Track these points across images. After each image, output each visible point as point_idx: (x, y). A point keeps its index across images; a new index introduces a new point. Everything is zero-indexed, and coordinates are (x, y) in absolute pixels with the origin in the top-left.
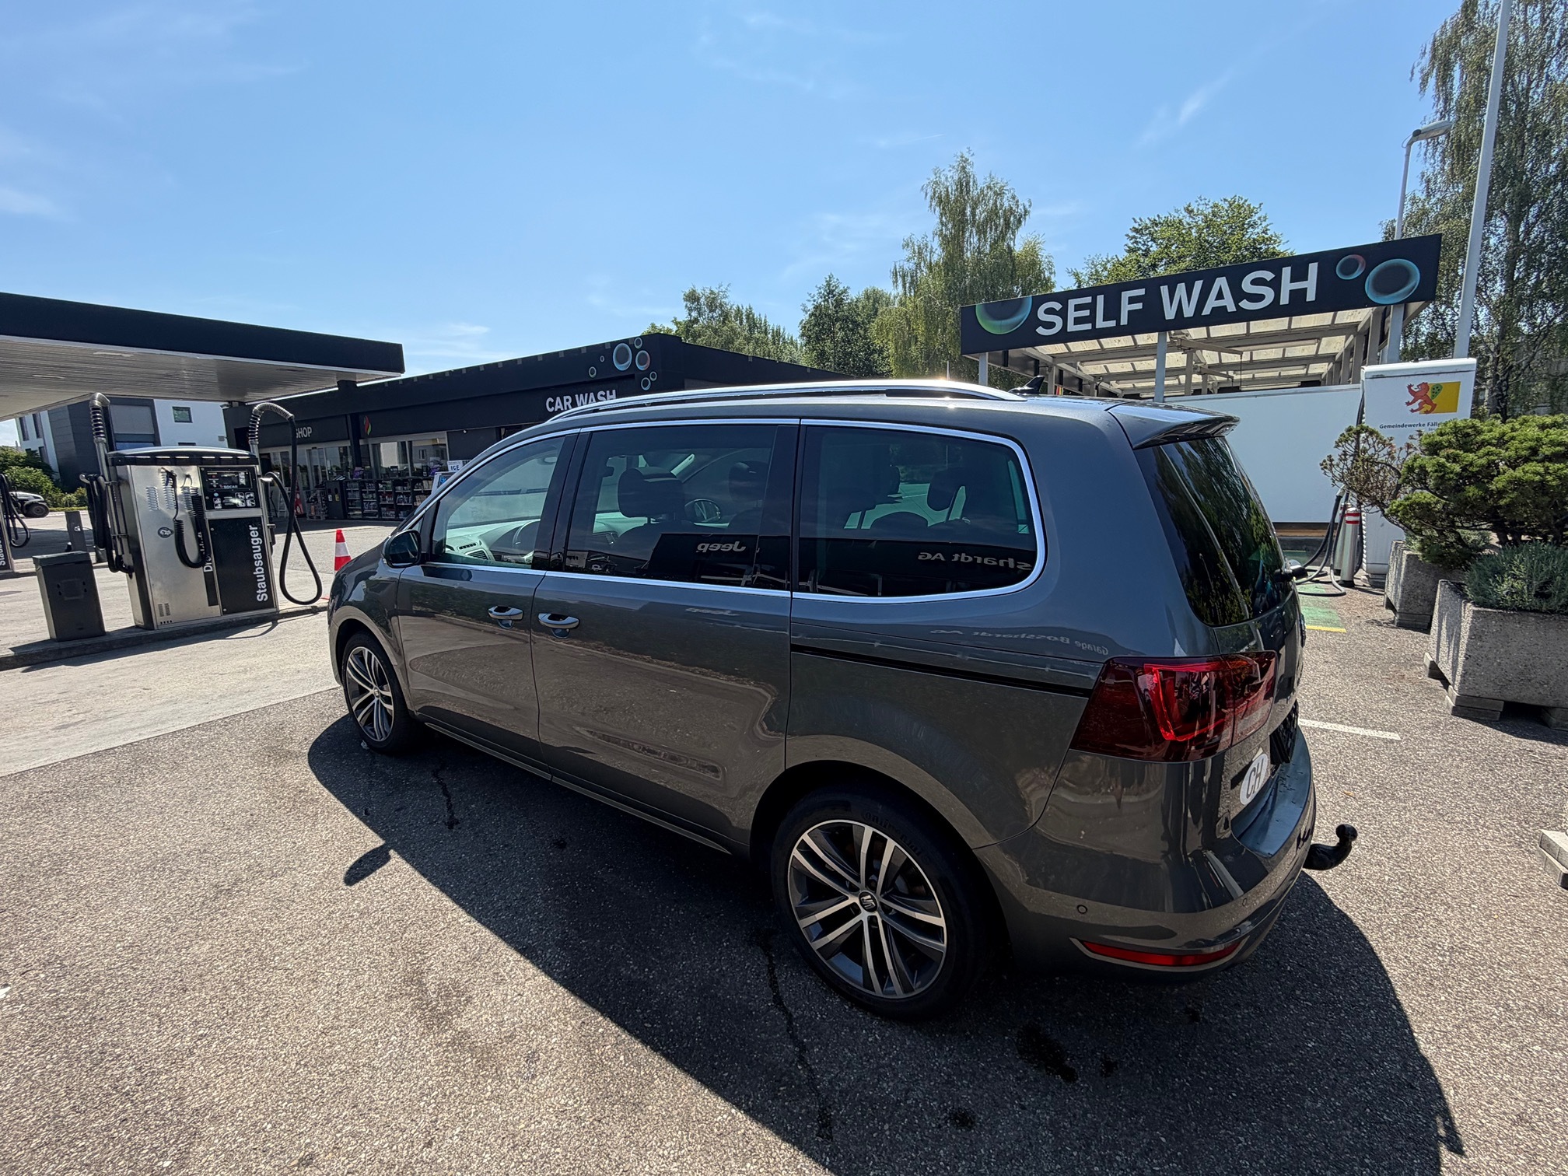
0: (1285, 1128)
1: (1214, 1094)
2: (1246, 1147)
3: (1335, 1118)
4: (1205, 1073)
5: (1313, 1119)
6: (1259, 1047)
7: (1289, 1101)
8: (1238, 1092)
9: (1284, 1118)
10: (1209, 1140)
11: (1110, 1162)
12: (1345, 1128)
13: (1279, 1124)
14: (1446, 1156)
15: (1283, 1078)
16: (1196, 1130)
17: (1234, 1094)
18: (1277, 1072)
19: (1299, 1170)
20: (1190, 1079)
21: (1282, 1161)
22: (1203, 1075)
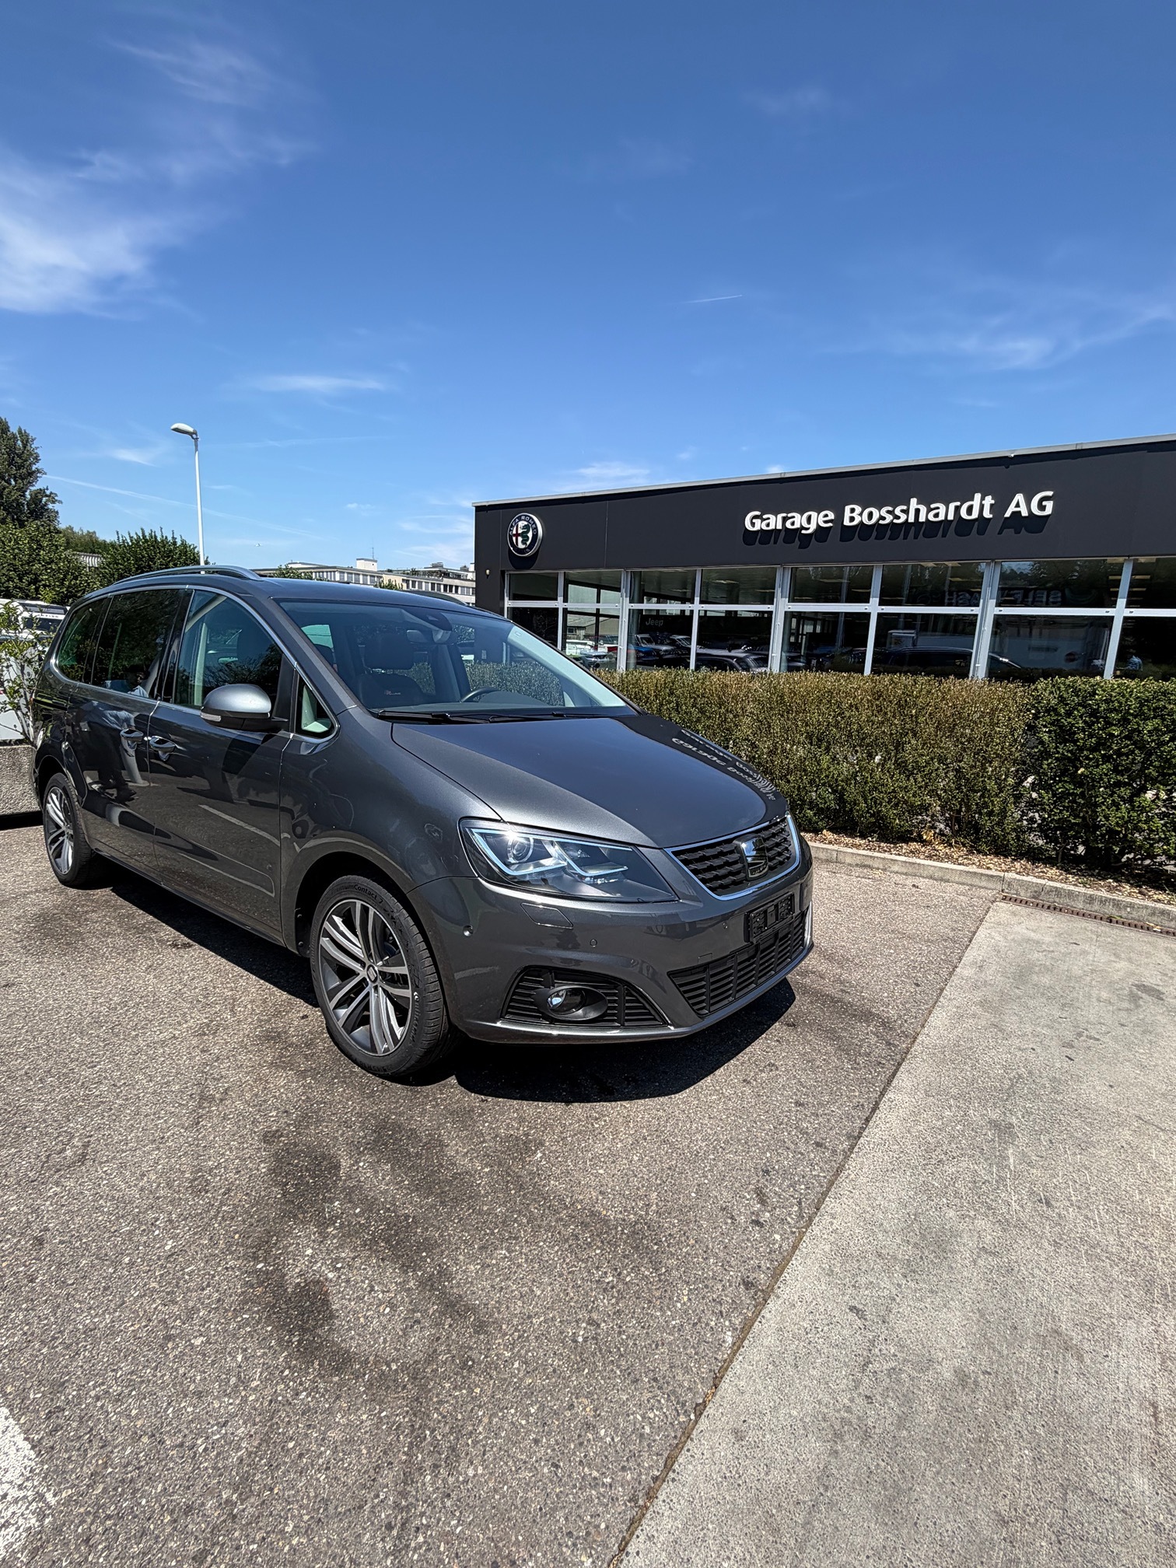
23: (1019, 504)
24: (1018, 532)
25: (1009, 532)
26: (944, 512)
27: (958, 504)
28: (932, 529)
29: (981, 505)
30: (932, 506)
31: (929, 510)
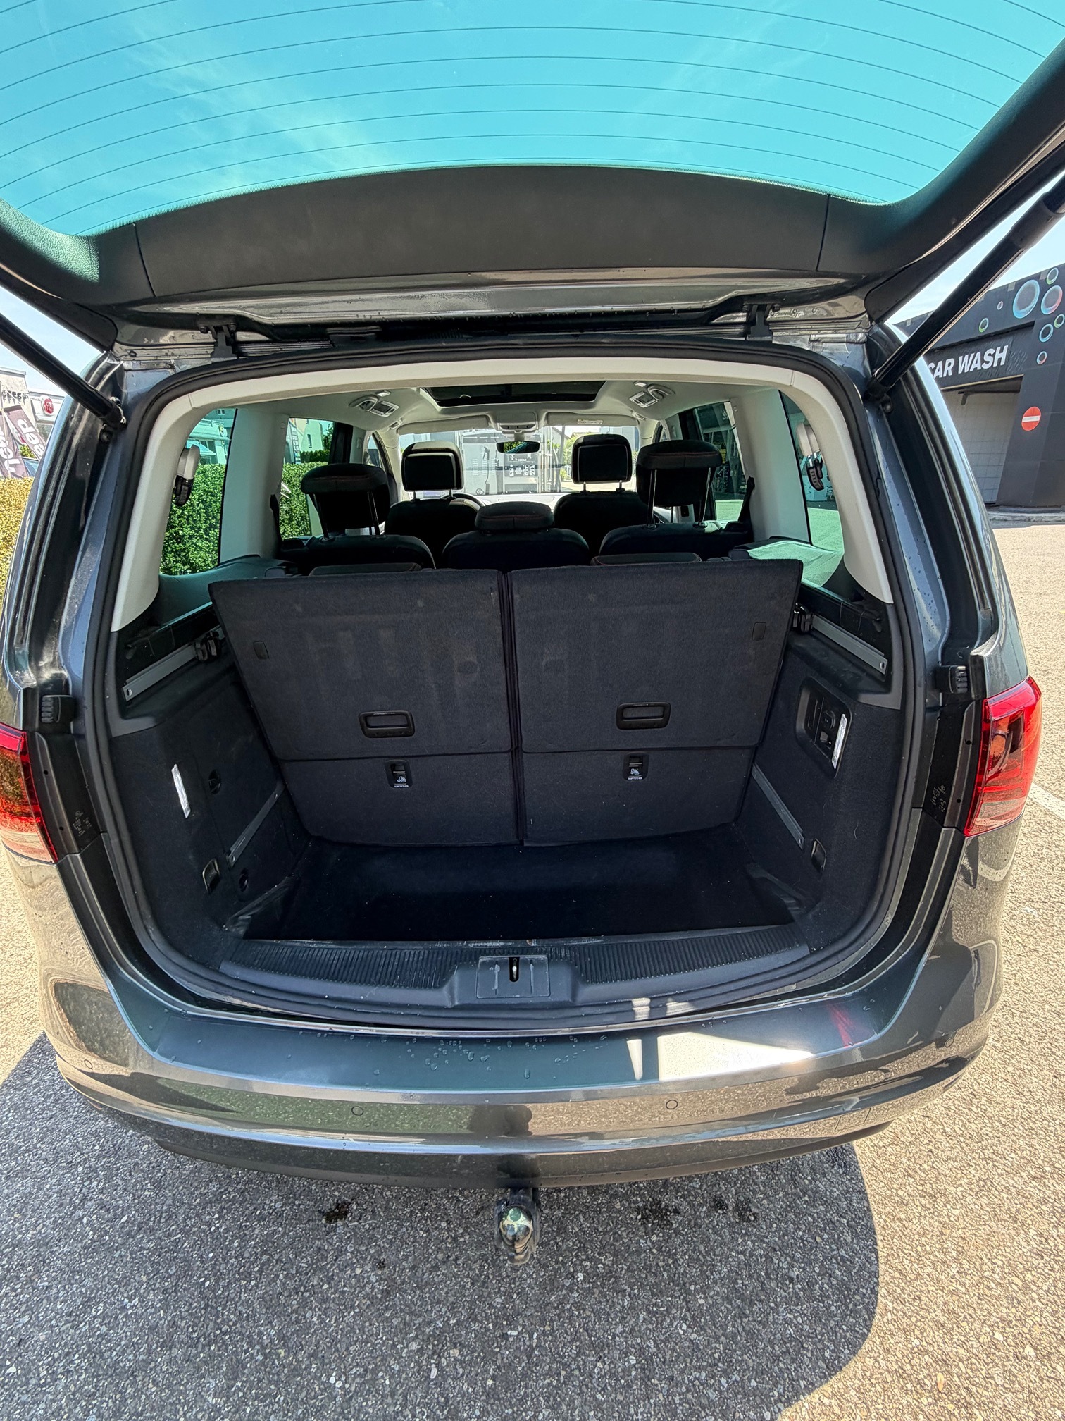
0: (161, 1354)
1: (202, 1262)
4: (236, 1244)
10: (129, 1265)
11: (89, 1178)
13: (167, 1344)
16: (142, 1248)
17: (207, 1284)
18: (260, 1334)
19: (93, 1377)
20: (221, 1230)
21: (106, 1355)
22: (232, 1242)
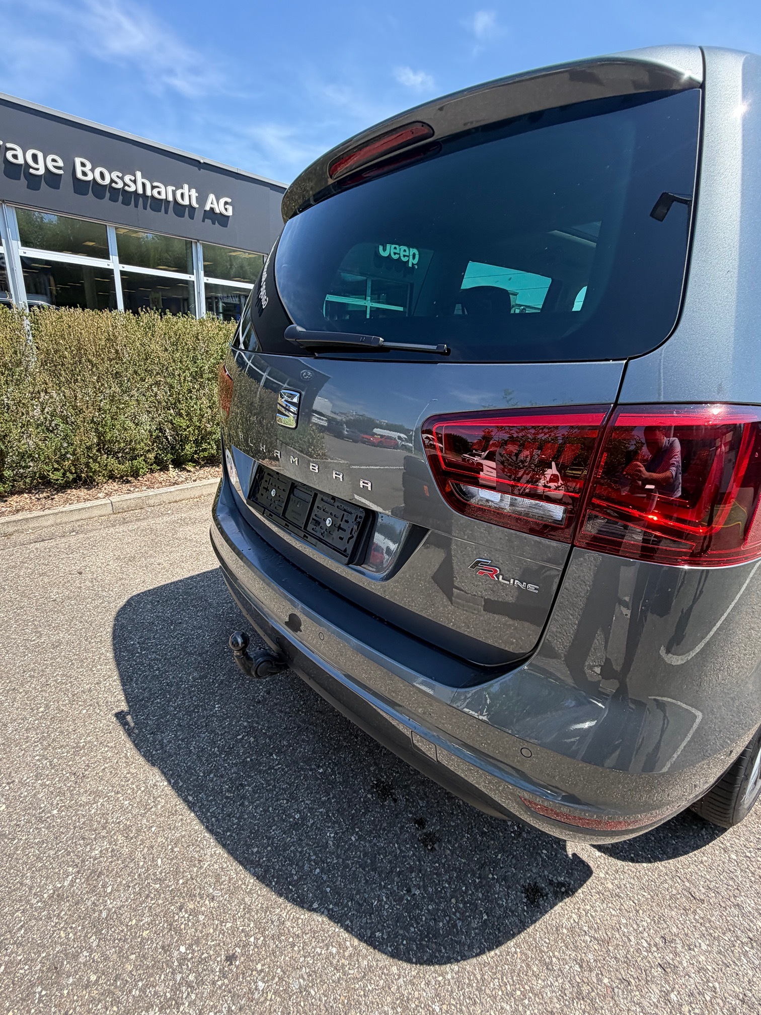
2: (204, 636)
3: (180, 678)
5: (188, 669)
6: (238, 679)
7: (204, 668)
8: (225, 652)
9: (199, 659)
12: (173, 677)
14: (124, 707)
15: (214, 675)
23: (212, 203)
24: (214, 223)
25: (208, 221)
26: (165, 192)
27: (174, 188)
28: (157, 204)
29: (188, 195)
30: (155, 184)
31: (153, 187)
